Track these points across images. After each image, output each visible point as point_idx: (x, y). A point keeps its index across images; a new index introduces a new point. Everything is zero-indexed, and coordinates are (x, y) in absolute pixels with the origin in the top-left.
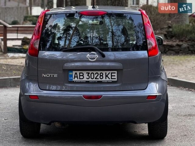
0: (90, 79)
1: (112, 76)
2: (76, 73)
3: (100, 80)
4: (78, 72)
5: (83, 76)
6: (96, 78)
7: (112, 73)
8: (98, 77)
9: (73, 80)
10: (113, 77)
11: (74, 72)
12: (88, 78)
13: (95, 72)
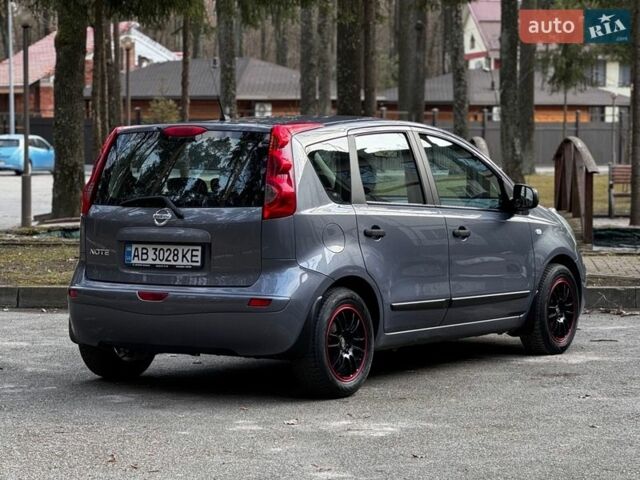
0: (158, 262)
1: (192, 256)
2: (137, 249)
3: (173, 263)
4: (140, 247)
5: (146, 254)
6: (167, 260)
7: (193, 251)
8: (170, 258)
9: (133, 262)
10: (194, 259)
11: (134, 247)
12: (154, 257)
13: (165, 248)
